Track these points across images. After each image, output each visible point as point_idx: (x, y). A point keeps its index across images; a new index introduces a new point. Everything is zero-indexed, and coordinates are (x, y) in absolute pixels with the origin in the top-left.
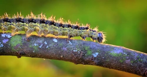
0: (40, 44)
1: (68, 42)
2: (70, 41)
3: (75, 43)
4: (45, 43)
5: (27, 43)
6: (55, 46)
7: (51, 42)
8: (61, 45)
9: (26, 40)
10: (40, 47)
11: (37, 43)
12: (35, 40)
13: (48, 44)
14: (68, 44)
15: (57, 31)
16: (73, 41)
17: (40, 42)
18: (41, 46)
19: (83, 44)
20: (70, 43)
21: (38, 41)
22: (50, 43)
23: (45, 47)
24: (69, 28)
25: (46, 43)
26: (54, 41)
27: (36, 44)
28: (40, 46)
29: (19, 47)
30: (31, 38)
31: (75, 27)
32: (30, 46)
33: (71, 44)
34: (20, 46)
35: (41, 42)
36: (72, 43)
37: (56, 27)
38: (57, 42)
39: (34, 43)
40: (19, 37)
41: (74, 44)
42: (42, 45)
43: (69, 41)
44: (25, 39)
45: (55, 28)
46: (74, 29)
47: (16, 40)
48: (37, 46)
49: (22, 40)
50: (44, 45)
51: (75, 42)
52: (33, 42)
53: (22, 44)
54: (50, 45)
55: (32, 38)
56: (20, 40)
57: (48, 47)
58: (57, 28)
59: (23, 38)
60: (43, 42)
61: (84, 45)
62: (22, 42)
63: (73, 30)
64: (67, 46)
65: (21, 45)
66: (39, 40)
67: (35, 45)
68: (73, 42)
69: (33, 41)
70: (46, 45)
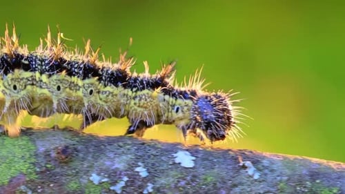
0: (114, 176)
1: (244, 167)
2: (253, 163)
3: (272, 171)
4: (137, 169)
5: (58, 170)
6: (183, 183)
7: (165, 167)
8: (209, 179)
9: (54, 154)
10: (118, 188)
11: (101, 170)
12: (96, 159)
13: (151, 178)
14: (242, 177)
15: (46, 91)
16: (265, 162)
17: (117, 166)
18: (122, 184)
19: (308, 178)
20: (251, 171)
21: (108, 163)
22: (163, 172)
23: (141, 187)
24: (87, 81)
25: (142, 172)
26: (177, 161)
27: (99, 174)
28: (114, 183)
29: (23, 188)
30: (76, 150)
31: (112, 74)
32: (73, 185)
33: (256, 176)
34: (26, 183)
35: (120, 164)
36: (259, 170)
37: (37, 74)
38: (191, 165)
39: (87, 173)
40: (24, 141)
41: (270, 177)
42: (126, 179)
43: (248, 163)
44: (47, 154)
45: (33, 82)
46: (105, 86)
47: (7, 158)
48: (101, 183)
49: (36, 155)
50: (133, 178)
51: (275, 167)
52: (86, 165)
53: (34, 176)
54: (162, 181)
55: (79, 147)
56: (28, 156)
57: (150, 188)
58: (44, 78)
59: (42, 149)
60: (132, 166)
61: (314, 180)
62: (34, 164)
63: (102, 89)
64: (235, 186)
65: (32, 181)
66: (112, 155)
67: (95, 178)
68: (266, 168)
69: (84, 159)
70: (146, 180)
